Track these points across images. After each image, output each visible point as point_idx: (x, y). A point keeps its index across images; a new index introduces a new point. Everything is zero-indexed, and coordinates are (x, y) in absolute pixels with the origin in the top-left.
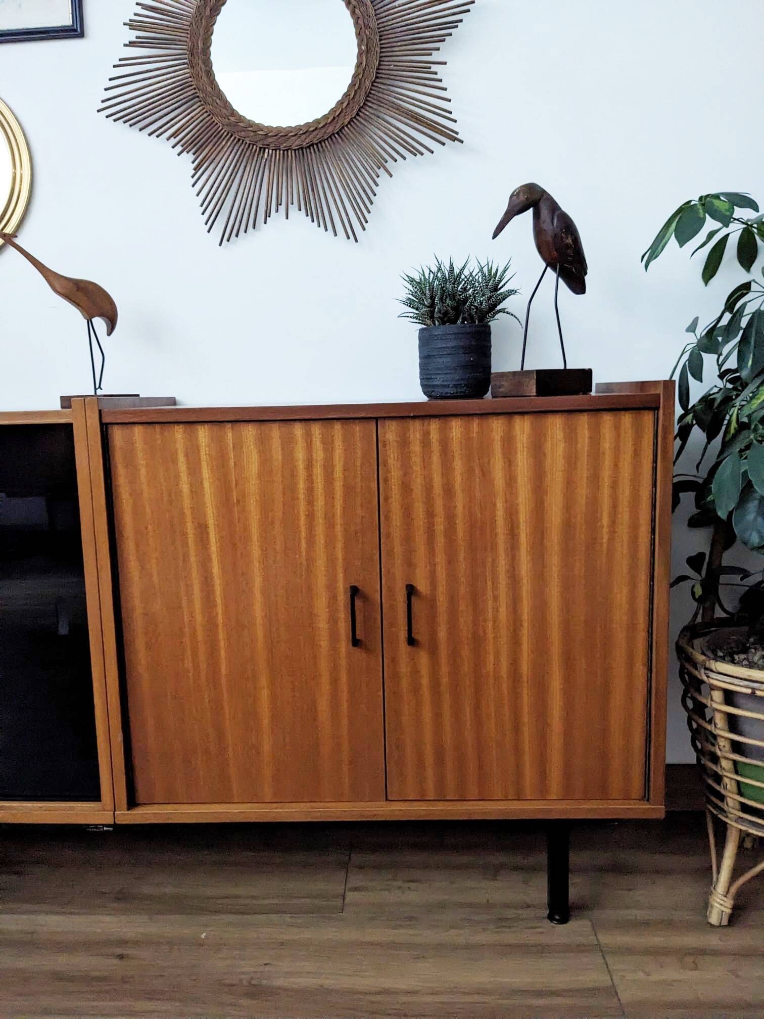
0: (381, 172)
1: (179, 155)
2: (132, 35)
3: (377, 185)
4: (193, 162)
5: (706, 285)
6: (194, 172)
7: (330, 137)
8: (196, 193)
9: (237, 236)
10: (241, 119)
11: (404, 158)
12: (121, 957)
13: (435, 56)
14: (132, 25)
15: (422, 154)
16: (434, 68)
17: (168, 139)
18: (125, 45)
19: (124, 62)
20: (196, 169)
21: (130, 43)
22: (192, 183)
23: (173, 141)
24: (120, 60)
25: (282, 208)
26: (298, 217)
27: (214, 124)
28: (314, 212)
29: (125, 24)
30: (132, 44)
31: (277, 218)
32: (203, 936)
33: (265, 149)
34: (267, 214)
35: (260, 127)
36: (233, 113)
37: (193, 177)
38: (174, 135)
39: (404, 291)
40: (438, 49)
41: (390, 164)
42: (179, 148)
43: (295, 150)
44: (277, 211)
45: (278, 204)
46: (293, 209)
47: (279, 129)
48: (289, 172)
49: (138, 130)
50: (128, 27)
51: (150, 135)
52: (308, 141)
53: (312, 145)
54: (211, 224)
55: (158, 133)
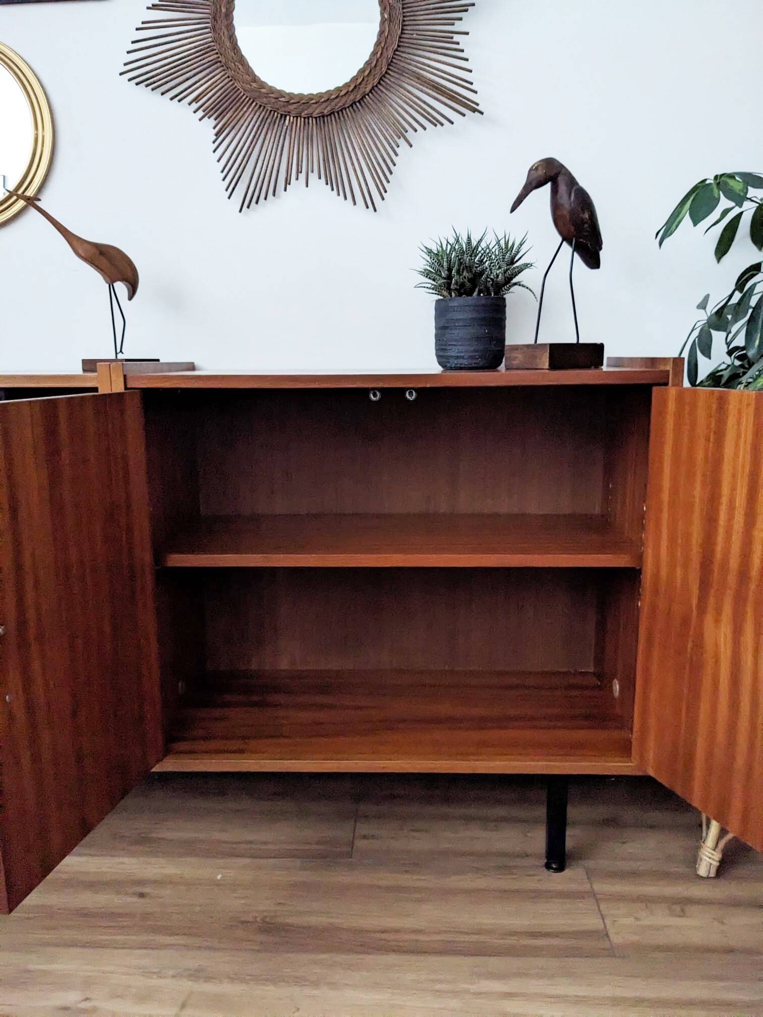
0: (402, 142)
1: (200, 120)
3: (396, 155)
4: (214, 128)
5: (718, 262)
6: (215, 137)
7: (352, 105)
8: (217, 158)
9: (257, 203)
10: (263, 85)
11: (425, 129)
12: (142, 895)
13: (458, 26)
15: (442, 124)
16: (456, 38)
17: (190, 104)
18: (148, 8)
19: (146, 25)
20: (218, 135)
21: (153, 5)
22: (213, 149)
23: (195, 106)
24: (143, 23)
25: (302, 176)
26: (318, 185)
27: (236, 89)
28: (334, 182)
30: (154, 7)
31: (297, 185)
32: (219, 877)
33: (286, 116)
34: (287, 182)
35: (281, 94)
36: (255, 79)
37: (214, 142)
38: (196, 100)
39: (422, 262)
40: (460, 19)
41: (410, 134)
42: (200, 113)
43: (316, 118)
44: (297, 179)
45: (299, 172)
46: (313, 177)
47: (301, 96)
48: (310, 139)
49: (160, 94)
51: (171, 99)
52: (329, 108)
53: (333, 113)
54: (231, 190)
55: (179, 98)
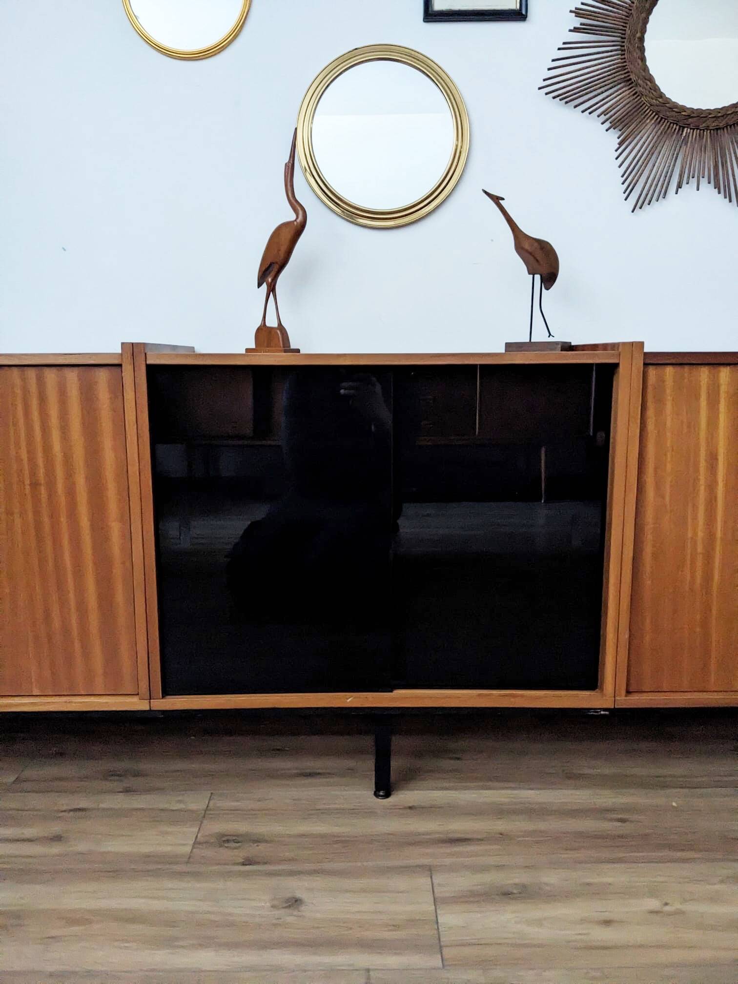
1: (607, 130)
2: (577, 22)
4: (619, 138)
6: (618, 146)
8: (619, 165)
9: (649, 205)
10: (668, 101)
12: (621, 820)
14: (578, 13)
17: (599, 116)
18: (570, 31)
19: (567, 46)
20: (620, 144)
21: (575, 28)
22: (616, 156)
23: (603, 118)
24: (564, 43)
25: (693, 181)
26: (708, 190)
27: (642, 103)
28: (721, 185)
29: (571, 11)
30: (576, 30)
31: (688, 189)
32: (674, 804)
33: (684, 128)
34: (679, 186)
35: (683, 109)
36: (661, 95)
37: (616, 151)
38: (604, 113)
42: (607, 125)
43: (711, 130)
44: (689, 183)
45: (691, 177)
46: (704, 182)
47: (700, 111)
48: (702, 153)
49: (573, 107)
50: (574, 14)
51: (583, 112)
52: (724, 122)
53: (727, 127)
54: (628, 192)
55: (590, 110)
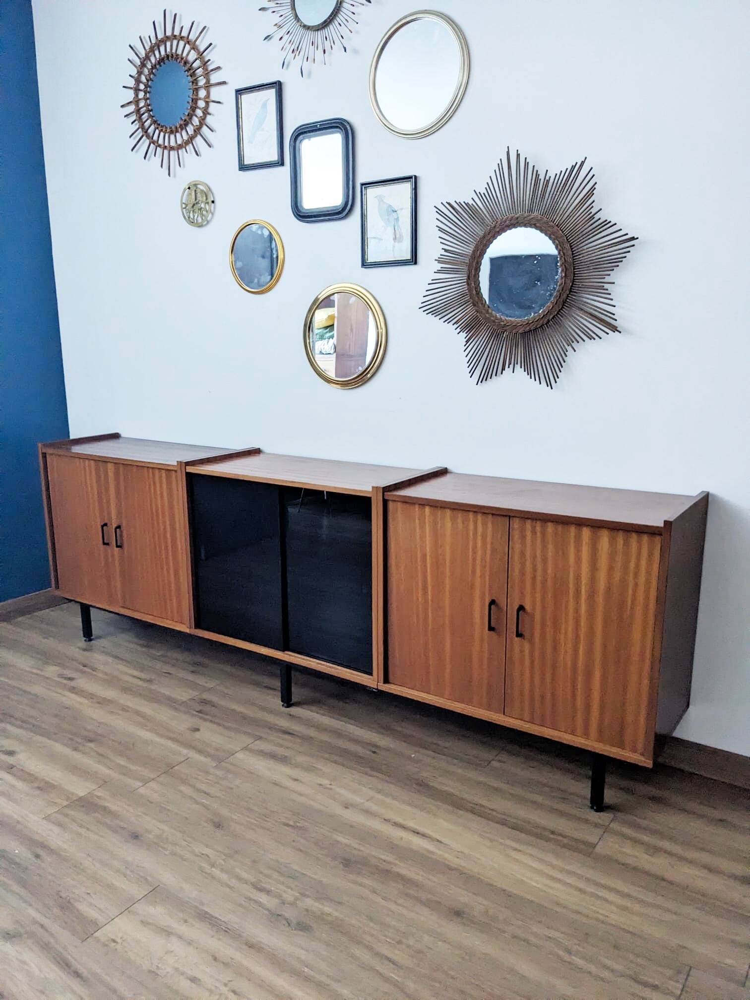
0: (569, 348)
1: (459, 333)
2: (439, 266)
3: (566, 356)
4: (466, 338)
7: (541, 326)
8: (466, 355)
9: (486, 380)
11: (584, 341)
12: (374, 752)
13: (607, 279)
14: (439, 261)
15: (594, 339)
16: (606, 286)
17: (453, 324)
18: (435, 272)
19: (434, 281)
20: (467, 342)
21: (438, 270)
22: (464, 349)
23: (456, 326)
24: (432, 280)
25: (511, 366)
26: (519, 370)
27: (478, 317)
28: (529, 368)
29: (436, 260)
30: (438, 272)
31: (508, 371)
34: (503, 369)
37: (465, 345)
38: (456, 323)
40: (609, 275)
41: (575, 345)
42: (458, 330)
43: (521, 333)
44: (509, 367)
45: (510, 364)
46: (518, 367)
48: (517, 346)
49: (439, 319)
50: (437, 262)
51: (444, 322)
52: (528, 328)
53: (531, 331)
54: (473, 372)
55: (448, 321)
